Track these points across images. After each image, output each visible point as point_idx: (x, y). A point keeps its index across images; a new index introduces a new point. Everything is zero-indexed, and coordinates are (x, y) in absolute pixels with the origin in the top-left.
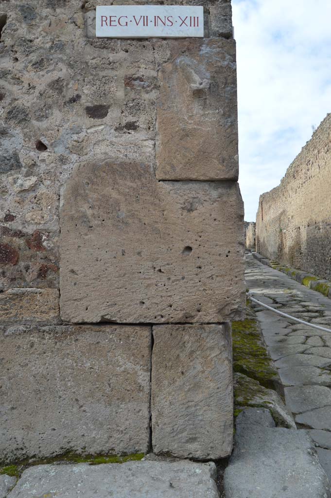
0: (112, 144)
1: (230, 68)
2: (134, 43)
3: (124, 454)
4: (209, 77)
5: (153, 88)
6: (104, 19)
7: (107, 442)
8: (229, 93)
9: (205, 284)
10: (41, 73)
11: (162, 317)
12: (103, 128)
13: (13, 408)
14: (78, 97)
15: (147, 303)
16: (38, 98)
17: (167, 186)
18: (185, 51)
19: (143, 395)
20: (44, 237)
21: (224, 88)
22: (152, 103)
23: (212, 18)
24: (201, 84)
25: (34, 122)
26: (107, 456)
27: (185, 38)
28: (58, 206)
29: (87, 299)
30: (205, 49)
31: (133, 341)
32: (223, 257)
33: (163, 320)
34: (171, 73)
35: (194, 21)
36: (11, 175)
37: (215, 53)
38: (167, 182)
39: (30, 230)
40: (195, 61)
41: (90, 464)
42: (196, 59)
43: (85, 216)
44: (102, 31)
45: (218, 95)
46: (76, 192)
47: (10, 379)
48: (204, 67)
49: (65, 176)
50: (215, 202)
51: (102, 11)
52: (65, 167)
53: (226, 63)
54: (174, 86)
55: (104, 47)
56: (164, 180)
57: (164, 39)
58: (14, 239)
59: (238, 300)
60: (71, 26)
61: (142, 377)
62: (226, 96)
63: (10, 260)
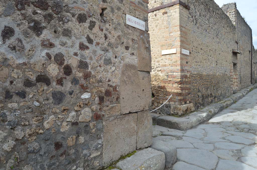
0: (130, 59)
1: (149, 41)
2: (133, 28)
3: (132, 152)
5: (137, 43)
6: (128, 19)
7: (129, 150)
9: (146, 100)
10: (116, 32)
12: (128, 53)
13: (110, 146)
14: (124, 42)
15: (137, 106)
16: (115, 40)
18: (142, 34)
19: (136, 133)
20: (117, 87)
22: (137, 48)
23: (146, 26)
24: (148, 45)
25: (115, 48)
26: (129, 154)
27: (142, 30)
29: (126, 106)
31: (134, 117)
33: (140, 110)
35: (143, 26)
36: (109, 66)
37: (147, 36)
39: (114, 85)
40: (144, 38)
43: (125, 81)
44: (128, 23)
46: (123, 73)
47: (110, 136)
49: (121, 68)
50: (147, 77)
51: (127, 16)
52: (121, 64)
53: (148, 39)
55: (128, 28)
56: (139, 71)
57: (138, 29)
58: (110, 88)
60: (121, 18)
61: (136, 128)
63: (110, 95)
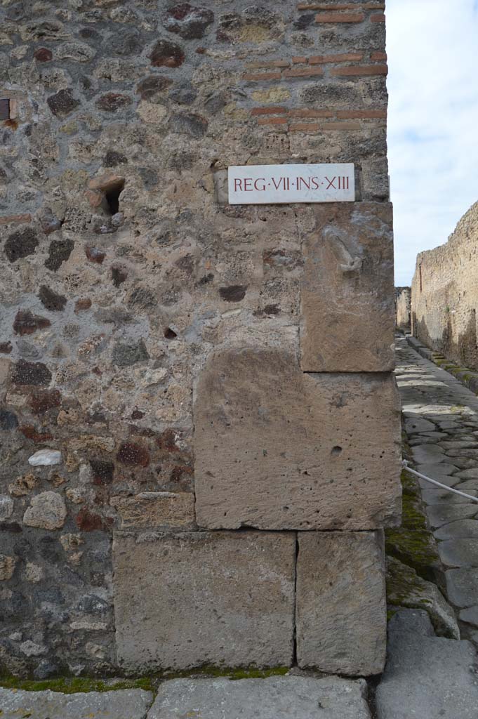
0: (250, 330)
1: (386, 239)
2: (273, 209)
3: (266, 668)
4: (361, 252)
5: (296, 265)
6: (238, 182)
7: (247, 655)
8: (385, 270)
9: (355, 488)
10: (168, 249)
11: (308, 523)
12: (240, 312)
13: (146, 619)
14: (211, 276)
15: (292, 508)
16: (165, 278)
17: (313, 379)
18: (333, 219)
19: (288, 607)
20: (177, 437)
21: (379, 264)
22: (295, 282)
23: (364, 176)
24: (352, 264)
25: (162, 307)
26: (248, 669)
27: (333, 203)
28: (191, 402)
29: (227, 504)
30: (356, 217)
31: (276, 548)
32: (377, 459)
33: (309, 527)
34: (317, 246)
35: (343, 182)
36: (137, 367)
37: (369, 222)
38: (313, 374)
39: (160, 428)
40: (345, 231)
41: (231, 679)
42: (345, 229)
43: (221, 412)
44: (236, 197)
45: (372, 273)
46: (211, 386)
47: (142, 588)
48: (355, 238)
49: (198, 368)
50: (367, 396)
51: (235, 172)
52: (197, 357)
53: (381, 233)
54: (320, 262)
55: (239, 216)
56: (308, 372)
57: (308, 204)
58: (143, 438)
59: (392, 506)
60: (200, 192)
61: (286, 587)
62: (381, 274)
63: (140, 462)
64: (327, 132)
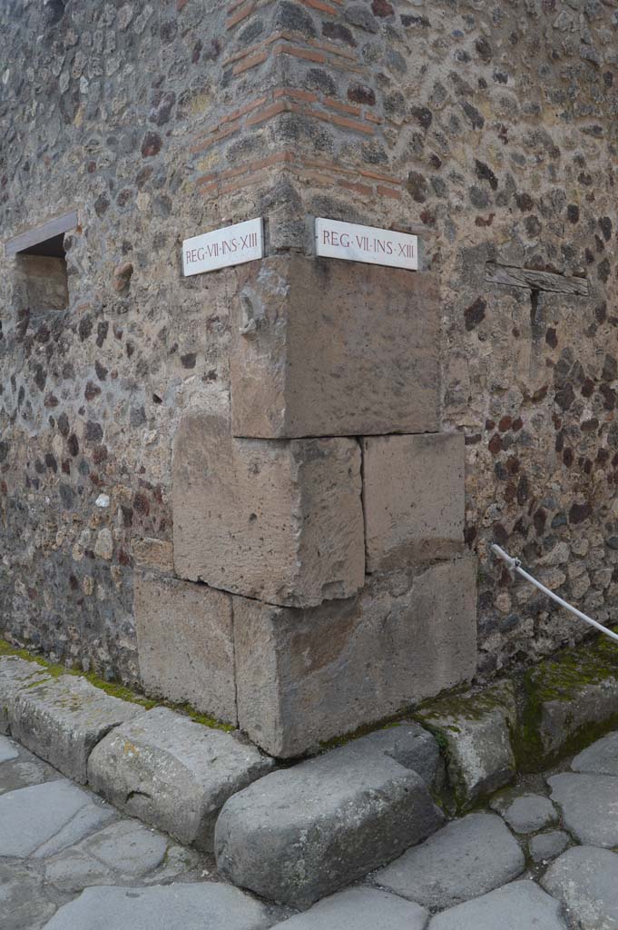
0: (201, 395)
1: (282, 295)
2: (212, 276)
4: (263, 311)
5: (226, 329)
6: (188, 254)
8: (279, 329)
9: (266, 559)
10: (153, 323)
11: (237, 588)
12: (193, 378)
13: (152, 649)
14: (176, 345)
15: (226, 570)
16: (154, 349)
17: (236, 444)
18: (247, 280)
19: (229, 666)
20: (162, 491)
21: (274, 323)
22: (225, 347)
23: (271, 229)
24: (247, 326)
25: (151, 375)
26: (210, 719)
27: (247, 263)
28: (170, 461)
29: (190, 557)
30: (263, 274)
31: (219, 607)
32: (279, 531)
33: (237, 591)
34: (237, 309)
35: (253, 239)
36: (141, 428)
37: (270, 278)
38: (238, 439)
39: (154, 483)
40: (254, 291)
41: (193, 721)
42: (255, 288)
43: (186, 472)
44: (188, 269)
45: (268, 334)
46: (181, 447)
48: (261, 298)
49: (172, 431)
50: (273, 464)
51: (188, 245)
52: (173, 420)
53: (278, 289)
55: (191, 287)
56: (235, 437)
57: (234, 267)
58: (146, 490)
59: (292, 583)
60: (169, 267)
61: (228, 647)
62: (276, 333)
63: (145, 510)
64: (243, 189)
